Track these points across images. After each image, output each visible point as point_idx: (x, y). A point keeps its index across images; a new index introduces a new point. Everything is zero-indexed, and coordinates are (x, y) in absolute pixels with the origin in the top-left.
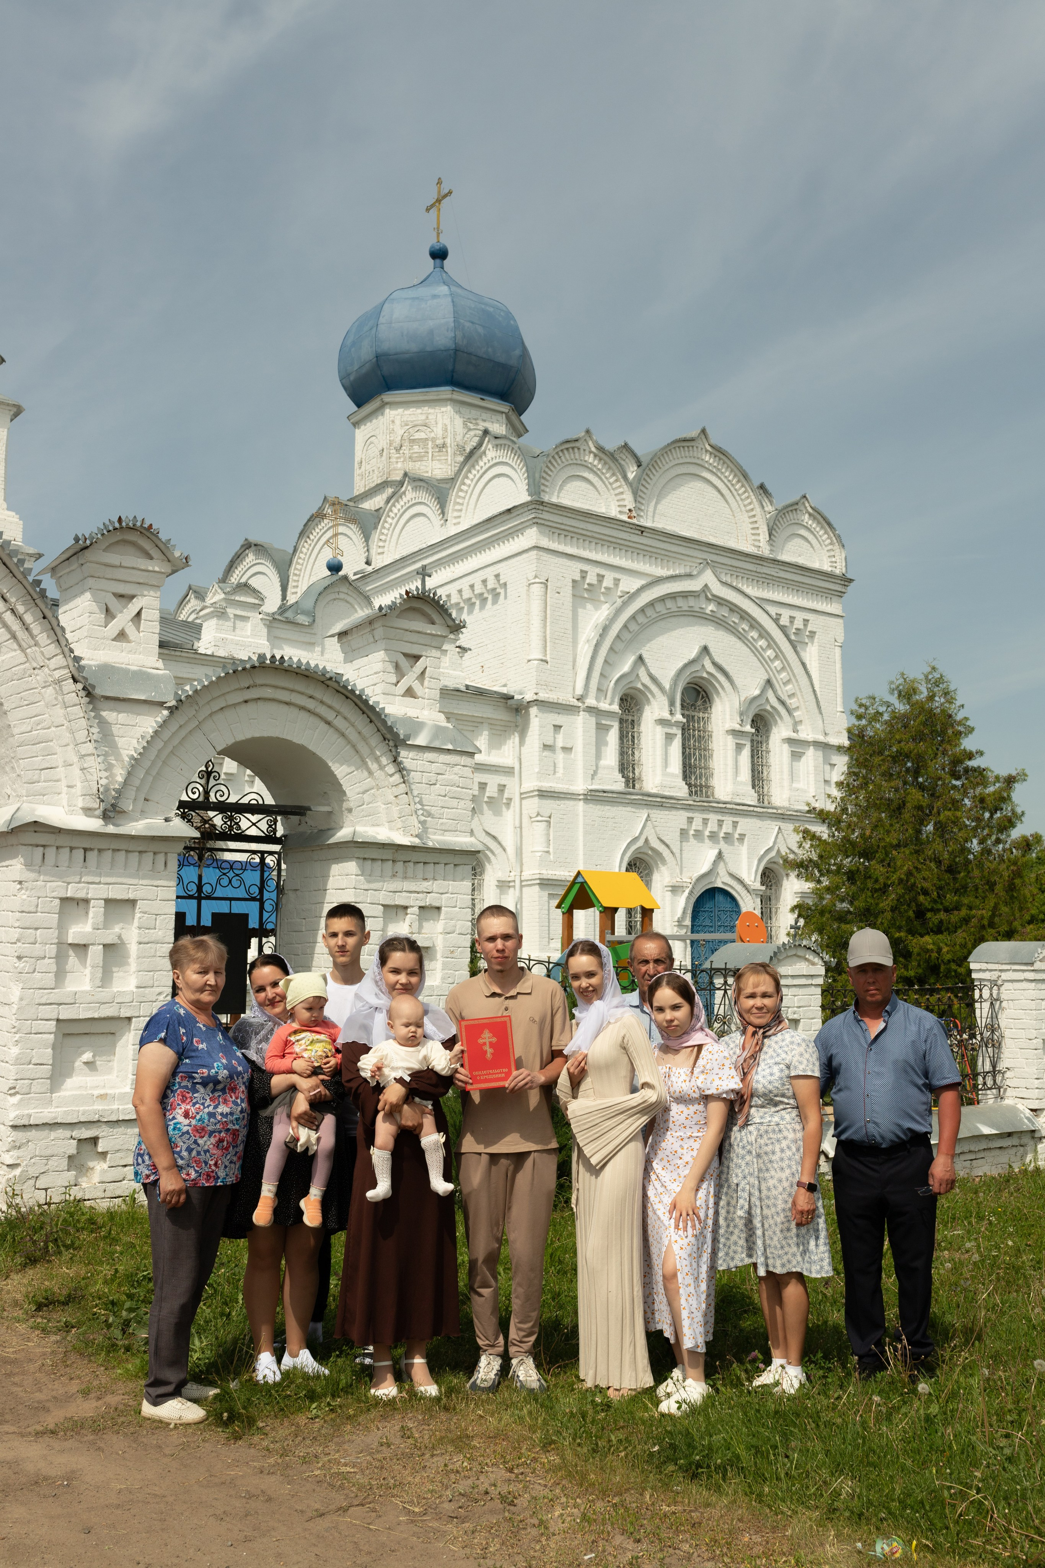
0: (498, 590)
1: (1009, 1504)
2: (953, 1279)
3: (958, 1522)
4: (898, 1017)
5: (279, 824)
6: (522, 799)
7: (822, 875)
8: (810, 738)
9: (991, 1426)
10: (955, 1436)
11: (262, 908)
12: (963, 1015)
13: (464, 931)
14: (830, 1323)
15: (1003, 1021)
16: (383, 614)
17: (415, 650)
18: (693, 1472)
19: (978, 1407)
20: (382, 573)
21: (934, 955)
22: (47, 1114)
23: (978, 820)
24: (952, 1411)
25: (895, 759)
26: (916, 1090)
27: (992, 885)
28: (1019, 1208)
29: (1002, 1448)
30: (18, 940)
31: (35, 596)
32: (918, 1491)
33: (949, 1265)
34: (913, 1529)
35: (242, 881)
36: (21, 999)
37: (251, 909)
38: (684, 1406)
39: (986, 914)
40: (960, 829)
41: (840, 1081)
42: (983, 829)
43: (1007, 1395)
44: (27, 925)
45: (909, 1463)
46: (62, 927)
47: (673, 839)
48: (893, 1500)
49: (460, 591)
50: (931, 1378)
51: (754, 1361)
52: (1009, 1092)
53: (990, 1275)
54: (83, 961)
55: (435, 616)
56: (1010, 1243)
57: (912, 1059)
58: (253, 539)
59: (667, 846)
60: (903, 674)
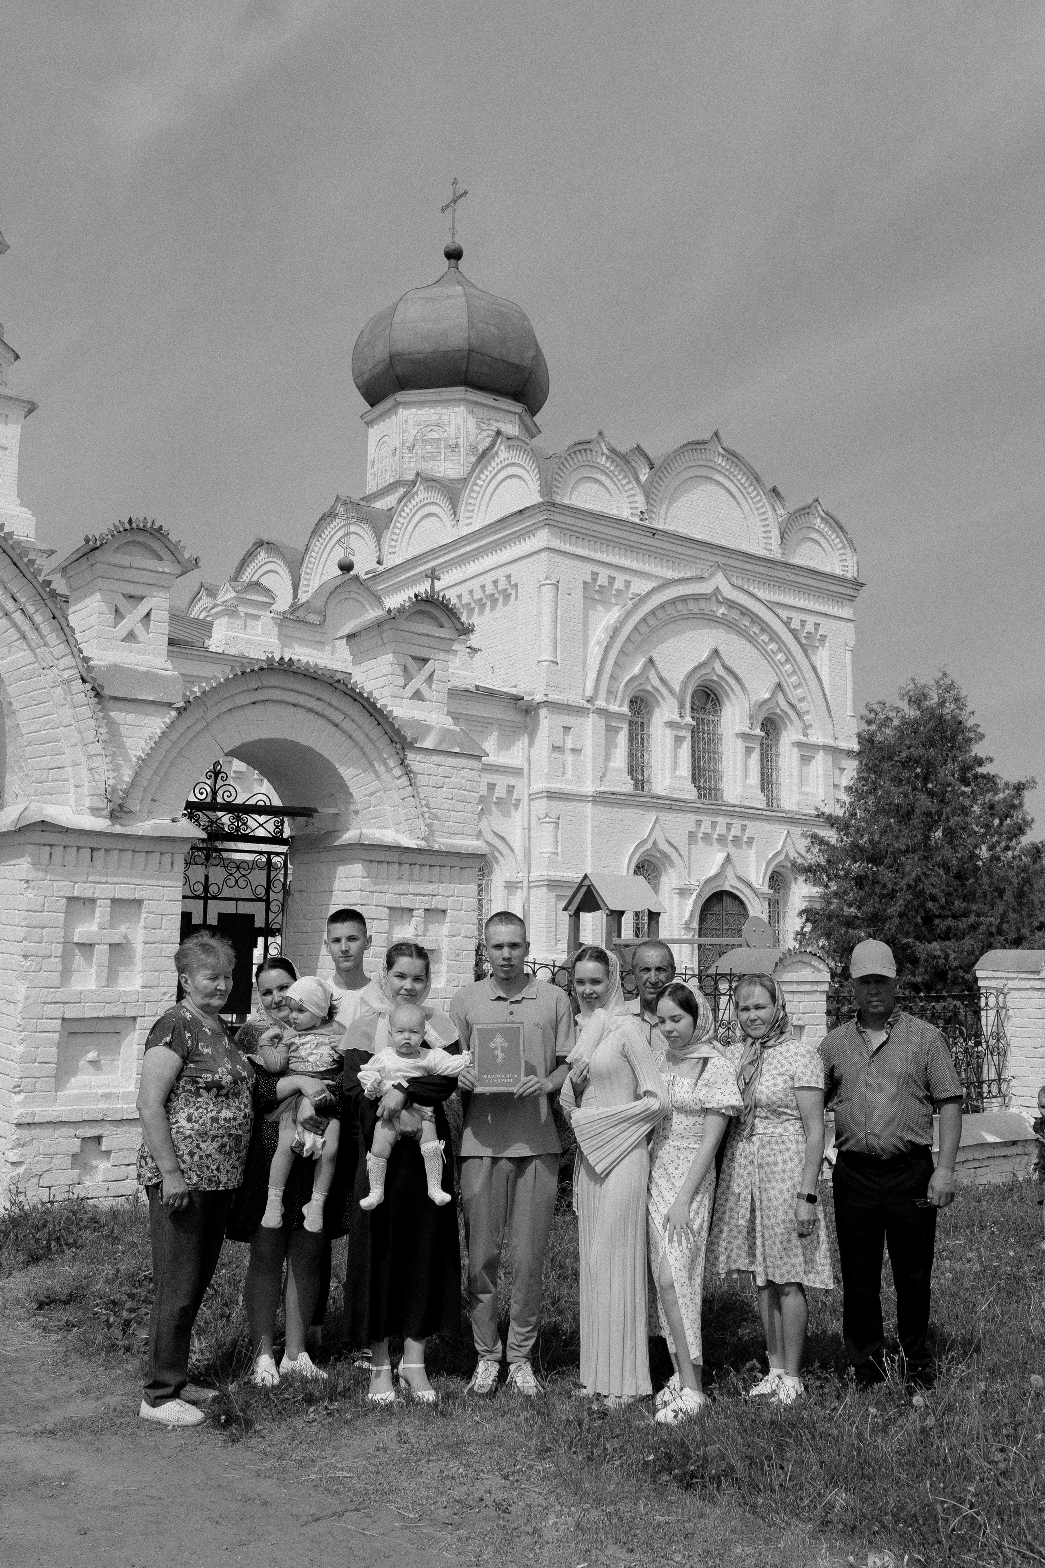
0: (509, 591)
1: (1002, 1519)
2: (954, 1289)
3: (950, 1537)
4: (900, 1028)
5: (286, 825)
6: (530, 800)
7: (830, 880)
8: (820, 741)
9: (986, 1440)
10: (950, 1449)
11: (268, 909)
12: (970, 1022)
13: (469, 934)
14: (829, 1332)
15: (1010, 1029)
16: (392, 616)
17: (424, 653)
18: (688, 1482)
19: (973, 1421)
20: (393, 572)
21: (942, 961)
22: (52, 1112)
23: (987, 826)
24: (948, 1424)
25: (904, 764)
26: (917, 1102)
27: (1001, 892)
28: (1022, 1218)
29: (997, 1463)
30: (25, 939)
31: (45, 597)
32: (911, 1505)
33: (949, 1275)
34: (905, 1543)
35: (248, 882)
36: (27, 998)
37: (257, 910)
38: (680, 1415)
39: (994, 920)
40: (969, 836)
41: (842, 1091)
42: (992, 836)
43: (1003, 1407)
44: (34, 923)
45: (903, 1476)
46: (68, 926)
47: (681, 842)
48: (886, 1514)
49: (471, 592)
50: (928, 1389)
51: (752, 1369)
52: (1014, 1101)
53: (990, 1286)
54: (89, 959)
55: (444, 620)
56: (1012, 1253)
57: (913, 1072)
58: (265, 537)
59: (675, 848)
60: (913, 680)
